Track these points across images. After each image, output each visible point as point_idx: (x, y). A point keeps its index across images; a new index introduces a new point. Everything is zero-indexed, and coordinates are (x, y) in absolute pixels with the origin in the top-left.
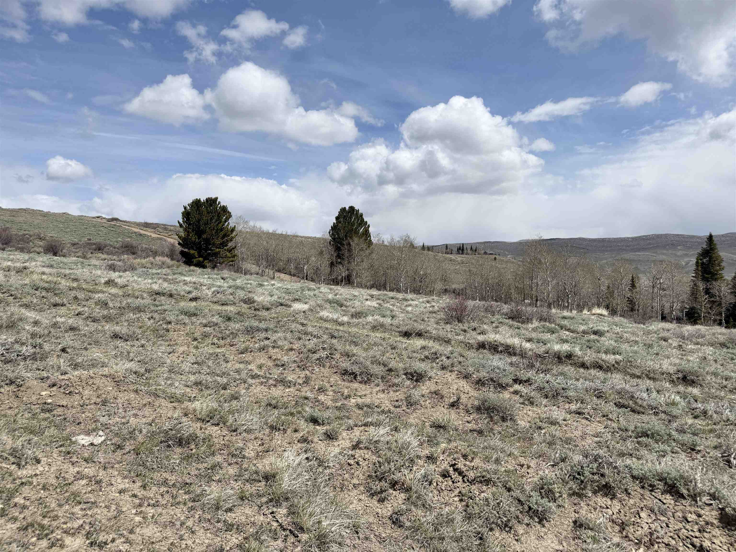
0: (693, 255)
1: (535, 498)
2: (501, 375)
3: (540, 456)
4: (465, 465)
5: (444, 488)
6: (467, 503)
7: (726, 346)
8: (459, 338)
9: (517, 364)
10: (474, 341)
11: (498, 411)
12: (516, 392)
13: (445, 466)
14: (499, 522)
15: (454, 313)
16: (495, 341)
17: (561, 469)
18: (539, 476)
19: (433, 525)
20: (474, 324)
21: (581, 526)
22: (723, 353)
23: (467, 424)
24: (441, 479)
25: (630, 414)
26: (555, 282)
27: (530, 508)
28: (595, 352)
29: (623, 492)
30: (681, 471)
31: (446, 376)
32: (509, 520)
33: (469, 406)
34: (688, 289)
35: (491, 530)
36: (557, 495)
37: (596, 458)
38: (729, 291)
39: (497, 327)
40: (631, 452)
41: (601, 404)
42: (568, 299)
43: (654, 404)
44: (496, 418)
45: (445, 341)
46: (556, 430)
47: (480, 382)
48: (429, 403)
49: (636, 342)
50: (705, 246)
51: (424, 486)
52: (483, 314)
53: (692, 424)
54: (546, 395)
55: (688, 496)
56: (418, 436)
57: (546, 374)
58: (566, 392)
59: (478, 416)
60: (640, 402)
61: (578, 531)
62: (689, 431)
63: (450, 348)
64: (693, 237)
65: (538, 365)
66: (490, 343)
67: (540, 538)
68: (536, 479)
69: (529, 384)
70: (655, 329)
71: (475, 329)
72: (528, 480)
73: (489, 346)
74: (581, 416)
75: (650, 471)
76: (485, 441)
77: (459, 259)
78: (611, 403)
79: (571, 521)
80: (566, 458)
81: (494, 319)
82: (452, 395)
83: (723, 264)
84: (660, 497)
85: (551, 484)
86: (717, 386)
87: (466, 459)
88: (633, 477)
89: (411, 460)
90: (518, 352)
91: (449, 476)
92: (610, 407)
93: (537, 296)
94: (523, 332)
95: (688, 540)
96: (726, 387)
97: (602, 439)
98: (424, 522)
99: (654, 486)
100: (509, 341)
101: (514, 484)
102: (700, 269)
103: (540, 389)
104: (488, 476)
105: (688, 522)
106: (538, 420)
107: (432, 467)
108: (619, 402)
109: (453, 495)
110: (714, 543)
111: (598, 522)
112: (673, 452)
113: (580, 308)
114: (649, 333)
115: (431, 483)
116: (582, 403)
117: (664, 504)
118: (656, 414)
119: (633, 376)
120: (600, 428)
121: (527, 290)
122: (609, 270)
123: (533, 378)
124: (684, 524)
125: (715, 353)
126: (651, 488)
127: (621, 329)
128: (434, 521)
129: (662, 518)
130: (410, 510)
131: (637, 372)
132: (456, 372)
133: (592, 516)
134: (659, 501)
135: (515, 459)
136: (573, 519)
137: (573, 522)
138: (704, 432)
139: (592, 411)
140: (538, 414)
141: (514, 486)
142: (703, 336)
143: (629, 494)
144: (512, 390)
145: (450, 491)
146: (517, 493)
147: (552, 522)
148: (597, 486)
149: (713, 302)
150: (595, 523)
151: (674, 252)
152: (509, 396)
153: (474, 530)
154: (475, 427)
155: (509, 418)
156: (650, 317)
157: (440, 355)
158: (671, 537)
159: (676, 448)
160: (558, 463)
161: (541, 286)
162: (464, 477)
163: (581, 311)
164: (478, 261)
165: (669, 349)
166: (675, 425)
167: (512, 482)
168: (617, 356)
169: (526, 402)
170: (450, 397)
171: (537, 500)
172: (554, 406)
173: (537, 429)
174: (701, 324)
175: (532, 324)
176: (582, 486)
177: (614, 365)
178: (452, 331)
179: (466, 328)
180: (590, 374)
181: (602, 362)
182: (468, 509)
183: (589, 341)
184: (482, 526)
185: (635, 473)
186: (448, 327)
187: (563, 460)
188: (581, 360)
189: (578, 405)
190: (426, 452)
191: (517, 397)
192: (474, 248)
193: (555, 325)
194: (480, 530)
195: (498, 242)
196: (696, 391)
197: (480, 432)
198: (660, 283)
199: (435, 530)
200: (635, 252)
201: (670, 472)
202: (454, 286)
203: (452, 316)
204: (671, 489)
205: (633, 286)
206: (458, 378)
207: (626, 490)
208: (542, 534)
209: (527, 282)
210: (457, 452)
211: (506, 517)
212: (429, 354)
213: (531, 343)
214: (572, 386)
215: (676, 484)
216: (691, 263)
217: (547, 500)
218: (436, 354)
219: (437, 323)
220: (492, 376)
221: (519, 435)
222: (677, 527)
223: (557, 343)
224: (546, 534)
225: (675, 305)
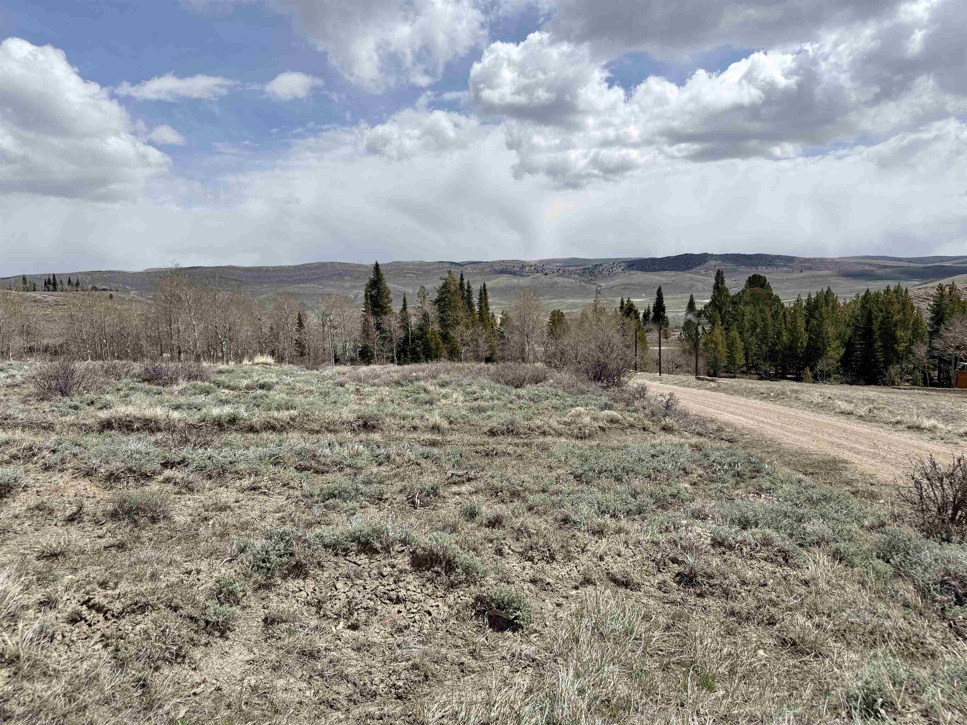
0: (361, 286)
1: (212, 608)
2: (143, 461)
3: (212, 553)
4: (105, 596)
5: (75, 639)
6: (117, 646)
7: (400, 384)
8: (68, 419)
9: (164, 442)
10: (93, 420)
11: (144, 511)
12: (167, 480)
13: (73, 606)
14: (167, 655)
15: (54, 383)
16: (127, 416)
17: (242, 562)
18: (214, 579)
19: (64, 695)
20: (92, 396)
21: (273, 621)
22: (398, 392)
23: (99, 540)
24: (68, 627)
25: (314, 477)
26: (202, 326)
27: (207, 622)
28: (264, 410)
29: (315, 567)
30: (374, 524)
31: (54, 479)
32: (181, 648)
33: (99, 514)
34: (359, 326)
35: (157, 669)
36: (240, 595)
37: (282, 537)
38: (398, 325)
39: (127, 396)
40: (319, 519)
41: (279, 472)
42: (222, 347)
43: (338, 460)
44: (142, 521)
45: (44, 428)
46: (227, 517)
47: (112, 477)
48: (30, 525)
49: (311, 392)
50: (372, 277)
51: (41, 645)
52: (102, 379)
53: (378, 473)
54: (209, 475)
55: (382, 549)
56: (20, 577)
57: (206, 449)
58: (235, 466)
59: (115, 526)
60: (322, 460)
61: (271, 629)
62: (375, 480)
63: (54, 437)
64: (360, 266)
65: (193, 438)
66: (120, 419)
67: (224, 654)
68: (210, 585)
69: (185, 466)
70: (331, 374)
71: (92, 403)
72: (200, 589)
73: (119, 424)
74: (257, 492)
75: (342, 534)
76: (130, 556)
77: (50, 299)
78: (291, 468)
79: (260, 620)
80: (245, 547)
81: (121, 385)
82: (68, 505)
83: (391, 296)
84: (355, 560)
85: (231, 584)
86: (396, 427)
87: (105, 588)
88: (326, 546)
89: (13, 616)
90: (162, 426)
91: (82, 619)
92: (292, 472)
93: (179, 347)
94: (167, 397)
95: (386, 596)
96: (404, 427)
97: (285, 513)
98: (49, 697)
99: (348, 549)
100: (149, 413)
101: (181, 600)
102: (369, 302)
103: (201, 469)
104: (144, 600)
105: (384, 577)
106: (203, 510)
107: (51, 614)
108: (300, 465)
109: (93, 642)
110: (409, 590)
111: (292, 610)
112: (362, 508)
113: (239, 358)
114: (324, 379)
115: (52, 638)
116: (256, 475)
117: (359, 565)
118: (341, 470)
119: (312, 432)
120: (282, 501)
121: (165, 339)
122: (270, 307)
123: (190, 456)
124: (380, 580)
125: (391, 392)
126: (344, 553)
127: (292, 379)
128: (65, 689)
129: (359, 582)
130: (21, 689)
131: (316, 427)
132: (71, 470)
133: (285, 606)
134: (354, 565)
135: (178, 568)
136: (263, 617)
137: (263, 621)
138: (389, 478)
139: (270, 482)
140: (201, 501)
141: (182, 601)
142: (378, 376)
143: (323, 566)
144: (161, 478)
145: (86, 638)
146: (188, 610)
147: (238, 630)
148: (287, 569)
149: (385, 338)
150: (289, 614)
151: (341, 283)
152: (158, 487)
153: (132, 679)
154: (112, 541)
155: (162, 516)
156: (323, 361)
157: (39, 449)
158: (369, 599)
159: (364, 502)
160: (236, 556)
161: (184, 332)
162: (106, 612)
163: (241, 362)
164: (83, 301)
165: (347, 395)
166: (360, 477)
167: (179, 597)
168: (292, 411)
169: (183, 490)
170: (65, 509)
171: (215, 610)
172: (221, 486)
173: (203, 521)
174: (375, 363)
175: (178, 385)
176: (269, 575)
177: (288, 423)
178: (53, 411)
179: (78, 403)
180: (262, 439)
181: (274, 421)
182: (119, 653)
183: (255, 398)
184: (143, 669)
185: (327, 541)
186: (46, 405)
187: (242, 550)
188: (248, 422)
189: (252, 479)
190: (39, 595)
191: (169, 487)
192: (74, 281)
193: (210, 382)
194: (140, 675)
195: (112, 272)
196: (376, 436)
197: (121, 546)
198: (330, 321)
199: (70, 701)
200: (298, 284)
201: (362, 529)
202: (45, 342)
203: (49, 388)
204: (365, 547)
205: (301, 324)
206: (76, 478)
207: (319, 563)
208: (227, 649)
209: (164, 328)
210: (89, 583)
211: (176, 645)
212: (19, 450)
213: (180, 410)
214: (242, 458)
215: (368, 540)
216: (360, 296)
217: (228, 604)
218: (31, 449)
219: (24, 402)
220: (129, 465)
221: (179, 534)
222: (373, 587)
223: (215, 405)
224: (231, 647)
225: (348, 344)
